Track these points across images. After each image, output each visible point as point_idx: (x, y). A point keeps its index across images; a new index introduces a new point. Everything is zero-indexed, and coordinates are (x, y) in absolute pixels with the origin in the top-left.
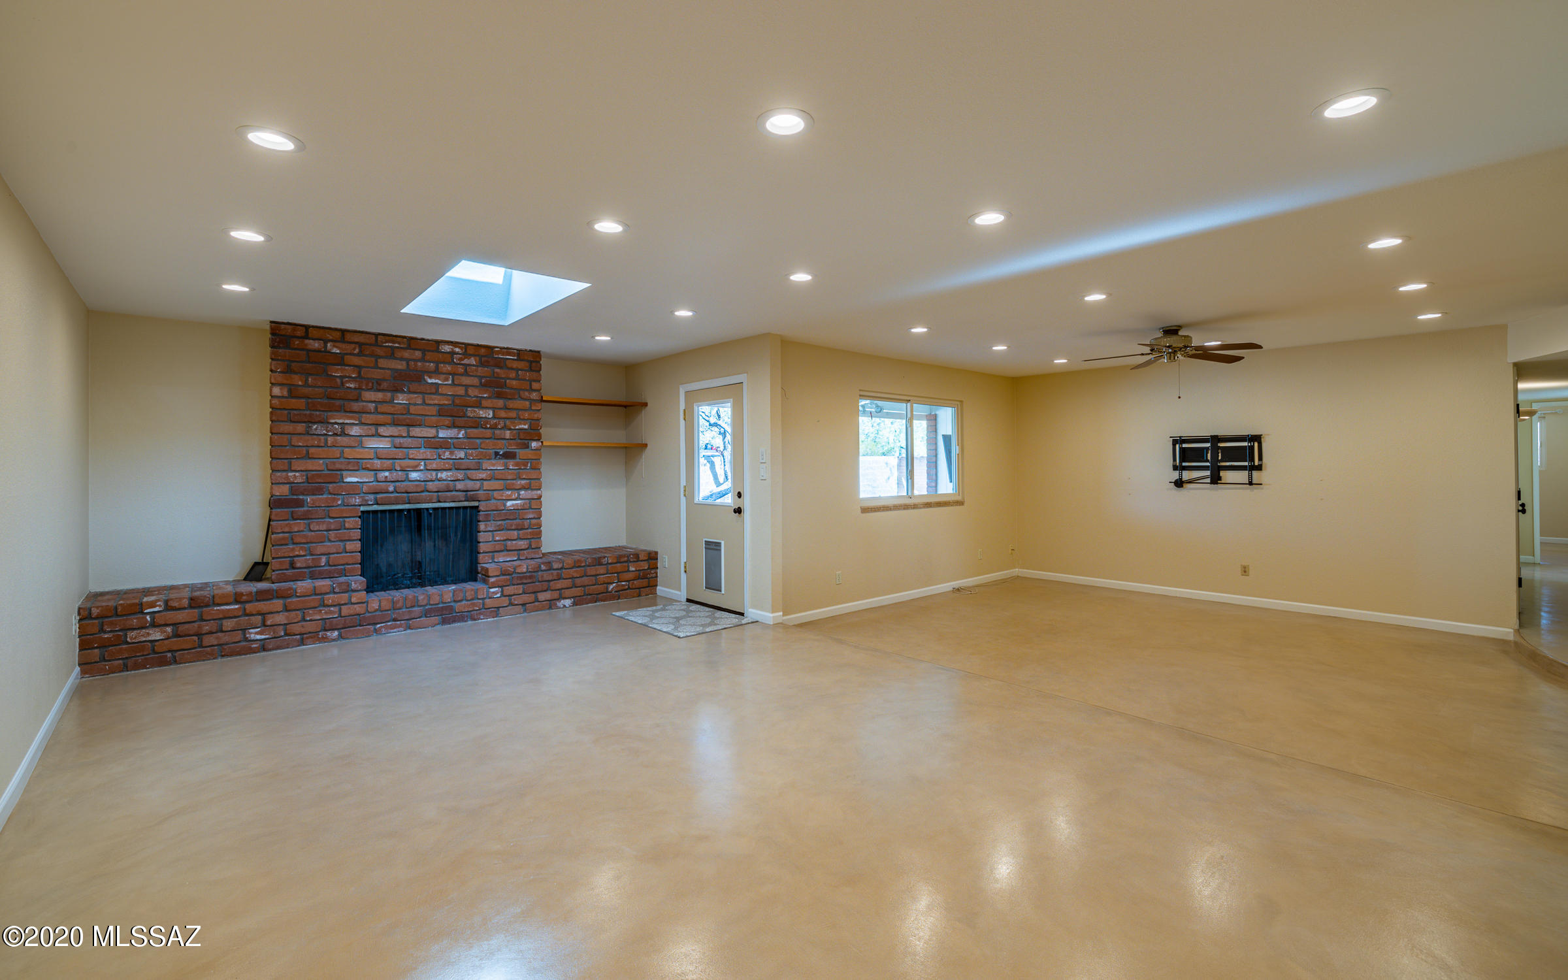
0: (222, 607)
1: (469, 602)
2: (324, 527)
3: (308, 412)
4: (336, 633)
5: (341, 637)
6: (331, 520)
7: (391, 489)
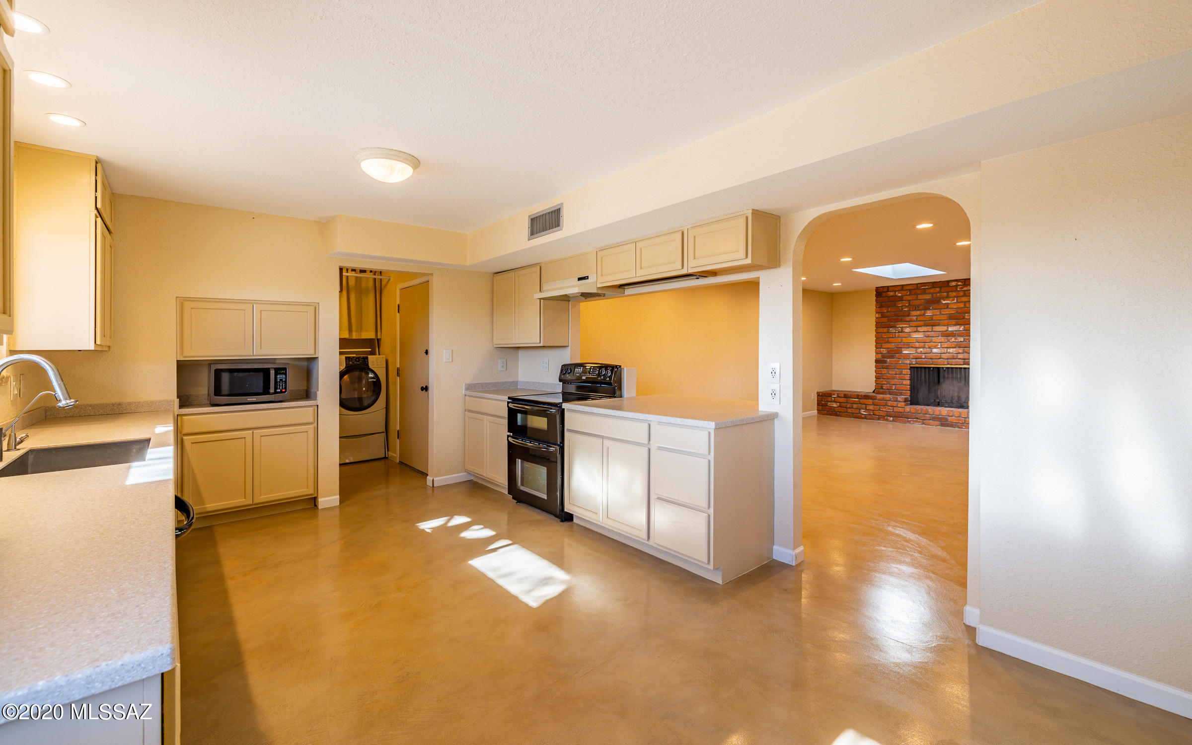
0: (854, 399)
1: (956, 418)
2: (894, 373)
3: (888, 323)
4: (892, 418)
5: (893, 421)
6: (897, 370)
7: (923, 357)
